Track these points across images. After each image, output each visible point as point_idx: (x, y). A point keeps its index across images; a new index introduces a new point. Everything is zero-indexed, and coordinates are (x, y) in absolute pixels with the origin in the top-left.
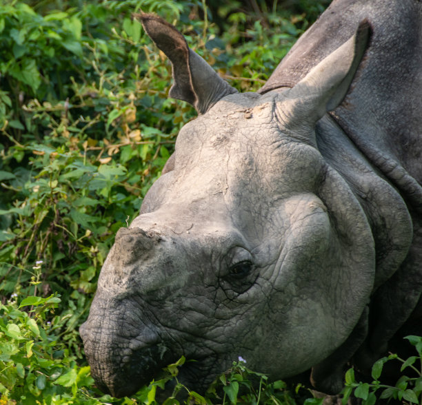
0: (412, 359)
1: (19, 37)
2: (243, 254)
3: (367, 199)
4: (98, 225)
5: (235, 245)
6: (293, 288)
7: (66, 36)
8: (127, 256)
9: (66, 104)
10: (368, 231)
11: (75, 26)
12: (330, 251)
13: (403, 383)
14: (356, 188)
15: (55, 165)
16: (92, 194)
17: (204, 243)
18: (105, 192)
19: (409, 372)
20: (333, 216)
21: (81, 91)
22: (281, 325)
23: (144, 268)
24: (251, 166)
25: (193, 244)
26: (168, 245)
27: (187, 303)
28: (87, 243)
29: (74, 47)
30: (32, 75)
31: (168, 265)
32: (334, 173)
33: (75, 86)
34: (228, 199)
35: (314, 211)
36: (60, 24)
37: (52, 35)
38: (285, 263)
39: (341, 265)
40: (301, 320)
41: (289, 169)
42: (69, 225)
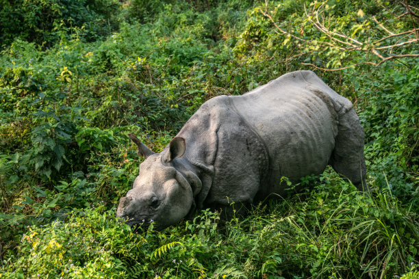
0: (204, 217)
1: (96, 136)
2: (155, 199)
3: (188, 178)
4: (119, 185)
5: (153, 196)
6: (170, 204)
7: (110, 135)
8: (122, 206)
9: (108, 153)
10: (189, 186)
11: (112, 133)
12: (180, 192)
13: (202, 223)
14: (185, 175)
15: (106, 170)
16: (117, 177)
17: (144, 198)
18: (119, 176)
19: (203, 220)
20: (180, 184)
21: (113, 150)
22: (168, 214)
23: (127, 208)
24: (156, 174)
25: (141, 199)
26: (134, 200)
27: (141, 214)
28: (116, 190)
29: (111, 138)
30: (100, 146)
31: (134, 206)
32: (178, 173)
33: (112, 149)
34: (151, 184)
35: (174, 184)
36: (107, 132)
37: (106, 135)
38: (167, 199)
39: (184, 195)
40: (173, 211)
41: (166, 174)
42: (111, 186)
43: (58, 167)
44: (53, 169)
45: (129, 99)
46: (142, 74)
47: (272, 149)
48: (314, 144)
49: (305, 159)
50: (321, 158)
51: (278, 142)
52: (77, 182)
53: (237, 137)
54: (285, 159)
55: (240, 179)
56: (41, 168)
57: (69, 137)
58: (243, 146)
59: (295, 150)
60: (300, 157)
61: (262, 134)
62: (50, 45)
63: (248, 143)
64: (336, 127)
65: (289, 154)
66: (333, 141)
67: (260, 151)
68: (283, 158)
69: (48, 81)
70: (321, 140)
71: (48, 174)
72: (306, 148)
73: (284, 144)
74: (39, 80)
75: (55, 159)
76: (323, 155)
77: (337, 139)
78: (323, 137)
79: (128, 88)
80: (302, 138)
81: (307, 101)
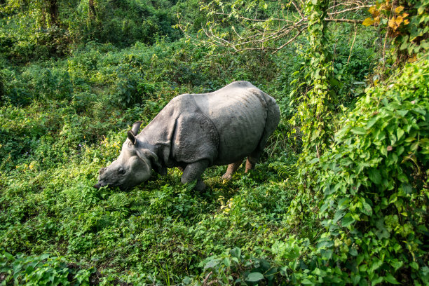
3: (146, 154)
6: (133, 172)
10: (145, 160)
17: (114, 169)
23: (103, 175)
25: (112, 169)
26: (107, 170)
32: (138, 152)
41: (129, 153)
43: (128, 101)
44: (127, 103)
45: (173, 69)
46: (182, 57)
47: (219, 127)
48: (249, 125)
49: (242, 135)
50: (254, 134)
51: (223, 123)
52: (137, 108)
53: (192, 120)
54: (228, 134)
55: (196, 146)
56: (122, 102)
57: (132, 87)
58: (197, 125)
59: (235, 129)
60: (239, 133)
61: (212, 118)
62: (152, 44)
63: (201, 123)
64: (266, 113)
65: (230, 131)
66: (264, 122)
67: (210, 128)
68: (226, 134)
69: (145, 61)
70: (254, 122)
71: (124, 104)
72: (242, 127)
73: (227, 125)
74: (141, 60)
75: (127, 98)
76: (256, 132)
77: (266, 120)
78: (256, 120)
79: (174, 64)
80: (240, 121)
81: (245, 97)
